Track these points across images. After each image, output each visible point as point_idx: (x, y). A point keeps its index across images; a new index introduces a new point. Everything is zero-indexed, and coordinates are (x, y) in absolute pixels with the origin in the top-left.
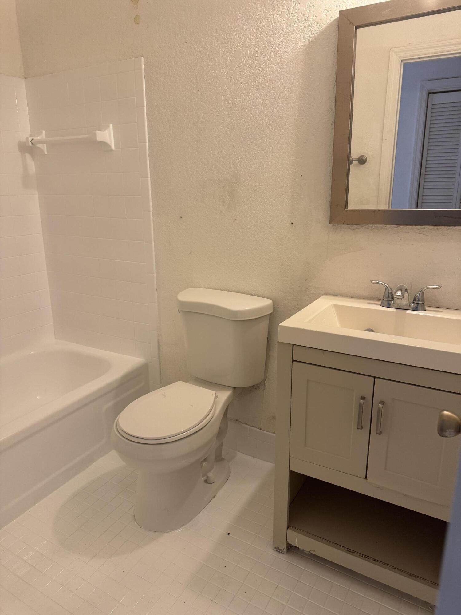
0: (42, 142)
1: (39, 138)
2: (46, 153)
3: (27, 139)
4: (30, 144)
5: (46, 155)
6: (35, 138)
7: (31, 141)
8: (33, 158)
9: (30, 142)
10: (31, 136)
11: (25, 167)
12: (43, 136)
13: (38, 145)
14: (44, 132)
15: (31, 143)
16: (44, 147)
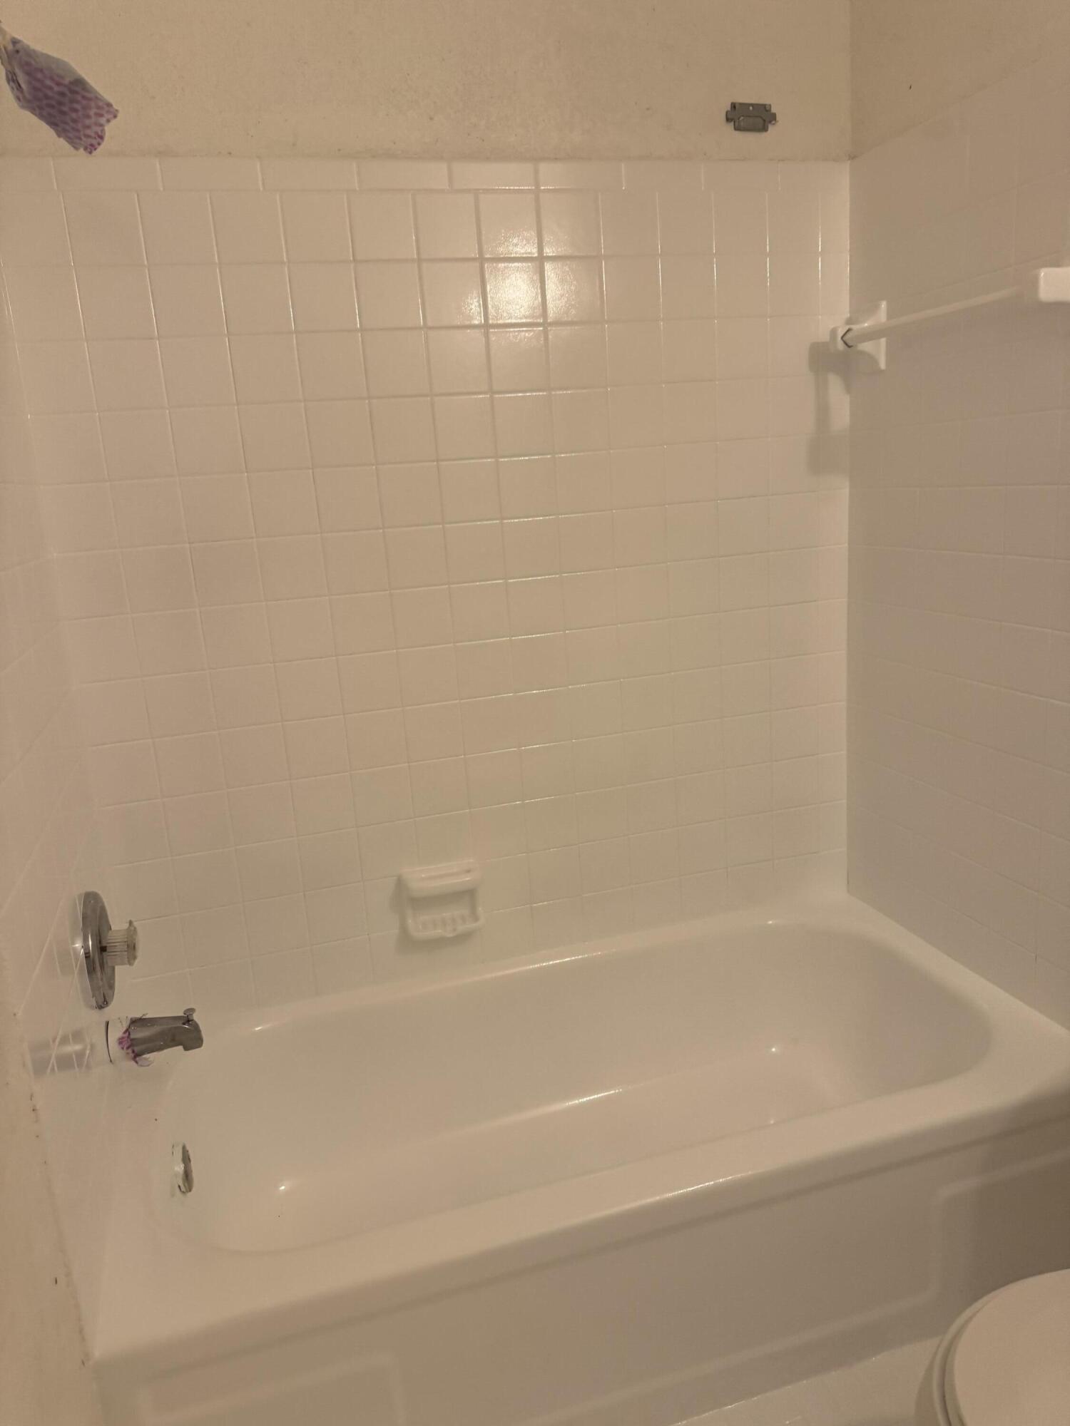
0: (872, 335)
1: (866, 325)
2: (883, 365)
3: (834, 332)
4: (841, 346)
5: (882, 371)
6: (854, 327)
7: (842, 338)
8: (848, 389)
9: (839, 339)
10: (849, 321)
11: (823, 412)
12: (882, 315)
13: (866, 347)
14: (884, 305)
15: (842, 342)
16: (879, 350)
